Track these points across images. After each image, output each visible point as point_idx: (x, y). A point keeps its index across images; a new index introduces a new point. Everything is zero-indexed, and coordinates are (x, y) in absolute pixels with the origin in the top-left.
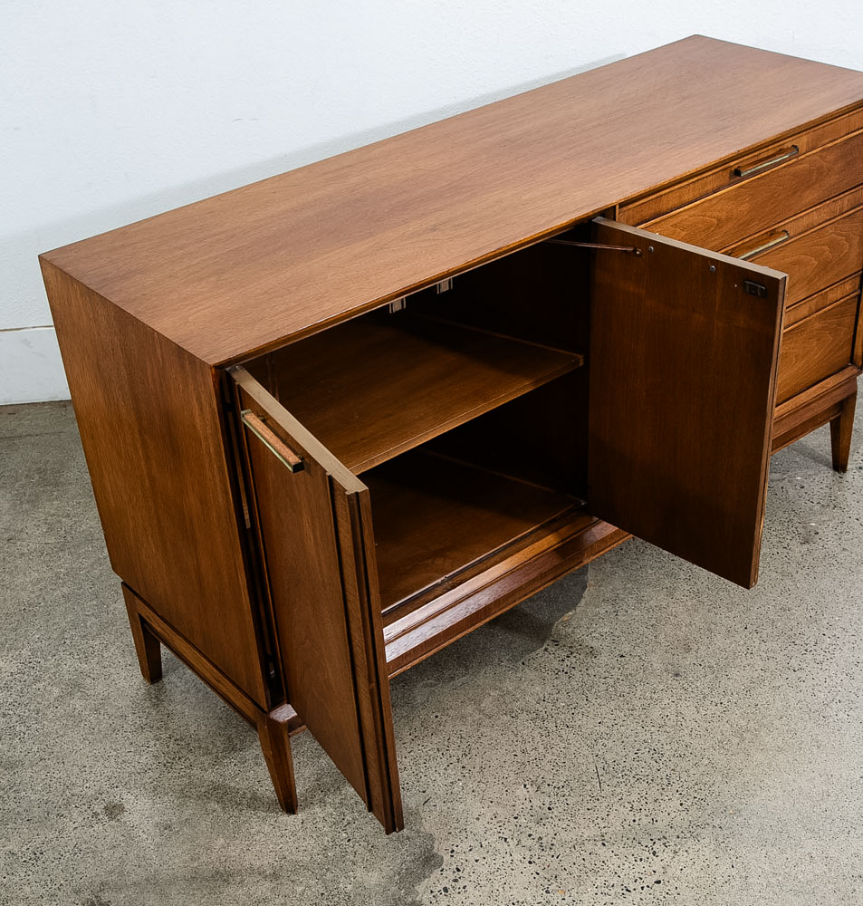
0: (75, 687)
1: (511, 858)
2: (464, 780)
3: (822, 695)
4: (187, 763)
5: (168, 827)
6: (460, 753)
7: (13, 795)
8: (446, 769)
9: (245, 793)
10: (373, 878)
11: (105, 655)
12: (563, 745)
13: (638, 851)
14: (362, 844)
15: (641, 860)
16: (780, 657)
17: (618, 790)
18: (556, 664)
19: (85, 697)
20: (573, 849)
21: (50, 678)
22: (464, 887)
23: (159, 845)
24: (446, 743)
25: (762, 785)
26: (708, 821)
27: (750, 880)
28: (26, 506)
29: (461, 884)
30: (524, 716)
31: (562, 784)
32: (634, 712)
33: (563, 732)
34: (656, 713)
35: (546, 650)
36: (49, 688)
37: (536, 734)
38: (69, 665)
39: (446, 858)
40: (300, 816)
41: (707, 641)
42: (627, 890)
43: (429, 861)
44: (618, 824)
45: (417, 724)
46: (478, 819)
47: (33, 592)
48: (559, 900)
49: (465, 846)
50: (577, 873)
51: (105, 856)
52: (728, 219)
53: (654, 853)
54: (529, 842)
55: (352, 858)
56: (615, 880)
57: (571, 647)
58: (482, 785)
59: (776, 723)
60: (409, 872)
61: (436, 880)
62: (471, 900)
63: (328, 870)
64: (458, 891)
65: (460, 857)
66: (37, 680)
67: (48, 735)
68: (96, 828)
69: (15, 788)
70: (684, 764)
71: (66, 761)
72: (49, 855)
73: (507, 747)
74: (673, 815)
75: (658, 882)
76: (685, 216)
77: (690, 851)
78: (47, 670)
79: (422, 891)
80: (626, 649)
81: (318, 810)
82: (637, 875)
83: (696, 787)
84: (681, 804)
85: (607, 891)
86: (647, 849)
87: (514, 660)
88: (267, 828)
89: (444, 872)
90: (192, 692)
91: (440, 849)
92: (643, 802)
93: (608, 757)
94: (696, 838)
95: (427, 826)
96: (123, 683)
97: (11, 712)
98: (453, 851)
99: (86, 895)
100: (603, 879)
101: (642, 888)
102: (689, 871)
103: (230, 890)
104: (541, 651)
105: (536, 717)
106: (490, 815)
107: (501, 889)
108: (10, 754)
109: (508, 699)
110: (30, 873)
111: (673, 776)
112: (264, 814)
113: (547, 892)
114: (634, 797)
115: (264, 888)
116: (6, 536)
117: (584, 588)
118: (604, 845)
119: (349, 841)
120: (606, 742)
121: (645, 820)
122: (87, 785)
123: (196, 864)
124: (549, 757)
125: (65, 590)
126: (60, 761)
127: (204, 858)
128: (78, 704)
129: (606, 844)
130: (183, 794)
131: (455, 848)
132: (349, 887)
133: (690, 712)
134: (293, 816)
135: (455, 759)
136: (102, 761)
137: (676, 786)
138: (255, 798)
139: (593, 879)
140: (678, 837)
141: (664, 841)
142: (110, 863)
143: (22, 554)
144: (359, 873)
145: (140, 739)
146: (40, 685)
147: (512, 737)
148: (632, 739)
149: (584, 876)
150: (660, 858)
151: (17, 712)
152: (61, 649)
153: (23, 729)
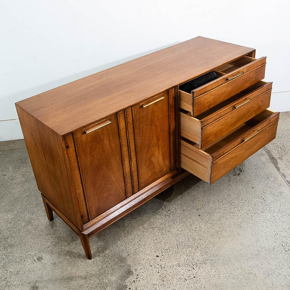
0: (29, 222)
1: (153, 271)
2: (139, 248)
3: (240, 220)
4: (61, 245)
5: (55, 264)
6: (138, 240)
7: (11, 255)
8: (134, 245)
9: (77, 253)
10: (113, 278)
11: (38, 213)
12: (167, 237)
13: (189, 268)
14: (110, 268)
15: (190, 271)
16: (228, 209)
17: (183, 250)
18: (165, 213)
19: (32, 225)
20: (170, 268)
21: (22, 220)
22: (139, 280)
23: (52, 269)
24: (134, 237)
25: (223, 247)
26: (209, 259)
27: (220, 275)
28: (17, 169)
29: (138, 279)
30: (156, 229)
31: (167, 249)
32: (187, 227)
33: (167, 233)
34: (193, 227)
35: (162, 209)
36: (22, 223)
37: (160, 234)
38: (28, 216)
39: (134, 272)
40: (92, 260)
41: (208, 205)
42: (186, 280)
43: (129, 273)
44: (183, 260)
45: (126, 232)
46: (143, 260)
47: (18, 195)
48: (167, 283)
49: (139, 268)
50: (172, 275)
51: (37, 272)
52: (225, 92)
53: (193, 269)
54: (158, 266)
55: (107, 272)
56: (182, 277)
57: (169, 208)
58: (144, 250)
59: (227, 229)
60: (124, 276)
61: (131, 278)
62: (141, 284)
63: (100, 276)
64: (137, 281)
65: (138, 271)
66: (18, 221)
67: (21, 237)
68: (35, 264)
69: (12, 253)
70: (202, 242)
71: (26, 244)
72: (21, 272)
73: (151, 238)
74: (199, 257)
75: (195, 277)
76: (213, 92)
77: (204, 268)
78: (21, 217)
79: (127, 282)
80: (185, 208)
81: (98, 258)
82: (189, 275)
83: (205, 249)
84: (201, 254)
85: (180, 280)
86: (191, 267)
87: (153, 212)
88: (83, 264)
89: (134, 276)
90: (62, 223)
91: (132, 269)
92: (190, 253)
93: (180, 240)
94: (205, 263)
95: (129, 262)
96: (42, 221)
97: (11, 230)
98: (136, 270)
99: (32, 284)
100: (179, 277)
101: (190, 279)
102: (203, 273)
103: (73, 282)
104: (161, 209)
105: (160, 229)
106: (147, 258)
107: (150, 281)
108: (11, 242)
109: (152, 224)
110: (16, 278)
111: (199, 245)
112: (82, 260)
113: (163, 281)
114: (188, 252)
115: (82, 282)
116: (11, 178)
117: (173, 190)
118: (179, 266)
119: (106, 267)
120: (180, 236)
121: (191, 259)
122: (32, 251)
123: (63, 275)
124: (164, 241)
125: (27, 194)
126: (25, 244)
127: (65, 273)
128: (30, 227)
130: (60, 254)
131: (137, 269)
132: (107, 281)
133: (203, 227)
134: (90, 260)
135: (137, 242)
136: (36, 244)
137: (200, 248)
138: (79, 255)
139: (176, 277)
140: (200, 264)
141: (196, 265)
142: (38, 275)
143: (15, 183)
144: (109, 277)
145: (47, 238)
147: (153, 235)
148: (187, 235)
149: (173, 276)
150: (195, 270)
151: (13, 230)
152: (25, 211)
153: (15, 235)
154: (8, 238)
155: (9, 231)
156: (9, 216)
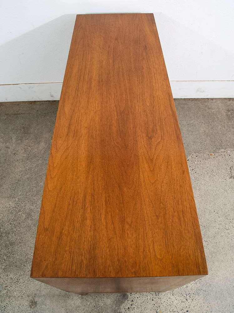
7: (12, 255)
13: (182, 298)
15: (183, 302)
20: (164, 296)
21: (23, 211)
22: (134, 308)
25: (217, 275)
26: (202, 288)
36: (22, 215)
39: (129, 295)
41: (204, 215)
47: (19, 176)
50: (165, 305)
60: (119, 300)
61: (126, 304)
63: (96, 297)
64: (132, 309)
66: (19, 211)
67: (21, 233)
69: (13, 253)
77: (197, 300)
78: (22, 207)
82: (182, 308)
86: (185, 298)
89: (129, 301)
97: (12, 223)
107: (144, 310)
113: (157, 312)
116: (14, 152)
126: (25, 244)
129: (174, 295)
139: (170, 308)
141: (189, 295)
142: (37, 286)
143: (17, 160)
144: (105, 299)
146: (20, 213)
149: (167, 307)
150: (188, 302)
151: (14, 223)
152: (26, 199)
153: (15, 230)
154: (9, 233)
155: (11, 224)
156: (10, 203)
